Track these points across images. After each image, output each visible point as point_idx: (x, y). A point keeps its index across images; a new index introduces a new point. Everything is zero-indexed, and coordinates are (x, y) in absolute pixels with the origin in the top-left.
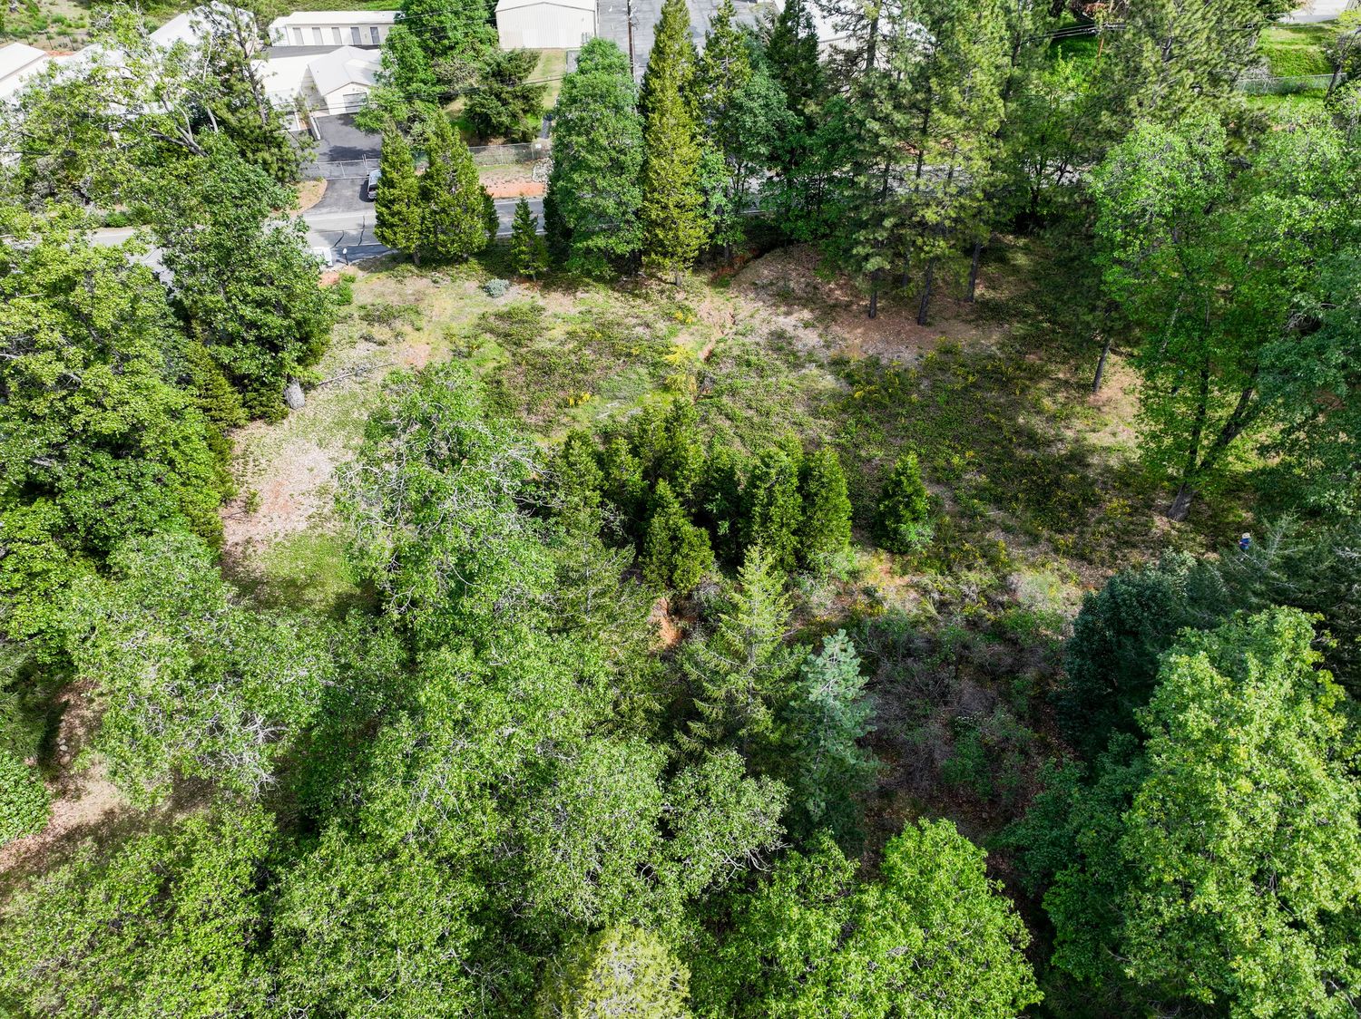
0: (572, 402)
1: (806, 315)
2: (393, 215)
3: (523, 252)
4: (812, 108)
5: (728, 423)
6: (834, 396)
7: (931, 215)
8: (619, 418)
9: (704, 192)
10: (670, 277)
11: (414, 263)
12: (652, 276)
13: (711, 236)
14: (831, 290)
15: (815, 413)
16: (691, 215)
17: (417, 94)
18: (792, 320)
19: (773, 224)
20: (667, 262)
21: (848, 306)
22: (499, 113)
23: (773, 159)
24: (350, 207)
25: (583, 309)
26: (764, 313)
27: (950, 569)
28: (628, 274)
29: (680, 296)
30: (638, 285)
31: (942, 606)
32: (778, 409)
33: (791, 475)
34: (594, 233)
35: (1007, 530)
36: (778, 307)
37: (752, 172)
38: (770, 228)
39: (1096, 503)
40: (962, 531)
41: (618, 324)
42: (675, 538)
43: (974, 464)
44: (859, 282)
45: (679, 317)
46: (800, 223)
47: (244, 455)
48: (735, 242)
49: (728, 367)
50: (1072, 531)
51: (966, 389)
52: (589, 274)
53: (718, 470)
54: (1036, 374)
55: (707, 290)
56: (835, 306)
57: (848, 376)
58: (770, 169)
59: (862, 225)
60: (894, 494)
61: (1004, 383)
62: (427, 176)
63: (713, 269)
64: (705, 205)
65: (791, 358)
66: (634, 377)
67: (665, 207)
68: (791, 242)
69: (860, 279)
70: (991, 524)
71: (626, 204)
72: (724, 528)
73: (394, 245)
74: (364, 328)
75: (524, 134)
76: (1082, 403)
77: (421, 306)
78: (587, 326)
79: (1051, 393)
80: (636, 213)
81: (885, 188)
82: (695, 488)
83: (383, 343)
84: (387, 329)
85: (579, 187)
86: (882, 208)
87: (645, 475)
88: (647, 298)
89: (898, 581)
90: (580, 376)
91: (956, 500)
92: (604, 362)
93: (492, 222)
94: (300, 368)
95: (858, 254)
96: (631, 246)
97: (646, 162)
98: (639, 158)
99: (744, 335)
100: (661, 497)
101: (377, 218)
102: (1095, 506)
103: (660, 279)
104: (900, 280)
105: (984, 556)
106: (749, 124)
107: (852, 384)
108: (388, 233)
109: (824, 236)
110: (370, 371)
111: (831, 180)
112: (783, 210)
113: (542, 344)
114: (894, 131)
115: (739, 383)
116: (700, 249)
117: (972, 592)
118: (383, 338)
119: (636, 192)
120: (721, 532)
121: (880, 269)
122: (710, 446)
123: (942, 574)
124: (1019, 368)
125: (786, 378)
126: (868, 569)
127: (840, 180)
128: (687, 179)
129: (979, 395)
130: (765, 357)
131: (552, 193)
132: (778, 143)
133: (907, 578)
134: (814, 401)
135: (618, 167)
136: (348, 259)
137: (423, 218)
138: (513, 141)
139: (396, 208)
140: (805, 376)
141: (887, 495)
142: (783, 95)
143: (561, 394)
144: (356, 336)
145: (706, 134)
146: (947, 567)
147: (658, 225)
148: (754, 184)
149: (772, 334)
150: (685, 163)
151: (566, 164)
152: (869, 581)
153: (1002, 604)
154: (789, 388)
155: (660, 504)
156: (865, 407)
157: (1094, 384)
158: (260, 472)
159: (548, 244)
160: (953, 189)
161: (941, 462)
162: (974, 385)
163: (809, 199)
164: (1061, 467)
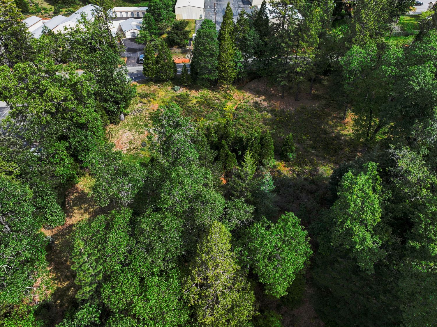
0: (198, 120)
1: (264, 97)
2: (148, 68)
3: (184, 79)
4: (266, 39)
5: (241, 127)
6: (271, 120)
7: (298, 70)
8: (211, 125)
9: (236, 62)
10: (226, 86)
11: (153, 81)
12: (221, 86)
13: (237, 75)
14: (271, 91)
15: (265, 124)
16: (232, 69)
17: (153, 33)
18: (260, 99)
19: (255, 72)
20: (225, 82)
21: (276, 95)
22: (177, 39)
23: (255, 53)
24: (134, 65)
25: (201, 95)
26: (252, 97)
27: (301, 165)
28: (214, 85)
29: (228, 92)
30: (217, 88)
31: (298, 175)
32: (255, 123)
33: (258, 139)
34: (204, 74)
35: (317, 156)
36: (256, 95)
37: (249, 57)
38: (254, 73)
39: (342, 149)
40: (305, 156)
41: (211, 99)
42: (227, 156)
43: (309, 138)
44: (279, 88)
45: (228, 98)
46: (263, 72)
47: (109, 133)
48: (244, 77)
49: (241, 112)
50: (335, 157)
51: (308, 118)
52: (203, 85)
53: (239, 137)
54: (328, 115)
55: (236, 90)
56: (272, 95)
57: (275, 114)
58: (254, 56)
59: (280, 72)
60: (286, 145)
61: (319, 117)
62: (158, 57)
63: (238, 84)
64: (236, 66)
65: (259, 109)
66: (215, 114)
67: (225, 67)
68: (260, 77)
69: (279, 87)
70: (313, 154)
71: (214, 66)
72: (240, 153)
73: (148, 76)
74: (140, 99)
75: (184, 45)
76: (340, 123)
77: (156, 93)
78: (202, 100)
79: (332, 120)
80: (217, 68)
81: (286, 62)
82: (232, 143)
83: (145, 104)
84: (146, 100)
85: (201, 61)
86: (285, 68)
87: (219, 139)
88: (219, 92)
89: (286, 169)
90: (201, 113)
91: (303, 148)
92: (207, 110)
93: (175, 70)
94: (124, 109)
95: (278, 81)
96: (215, 78)
97: (220, 54)
98: (218, 53)
99: (246, 103)
100: (223, 145)
101: (144, 68)
102: (341, 150)
103: (223, 87)
104: (290, 88)
105: (310, 163)
106: (249, 44)
107: (276, 117)
108: (146, 73)
109: (270, 75)
110: (142, 111)
111: (272, 60)
112: (258, 68)
113: (190, 104)
114: (289, 46)
115: (244, 116)
116: (234, 78)
117: (306, 171)
118: (145, 102)
119: (217, 62)
120: (239, 154)
121: (285, 85)
122: (236, 133)
123: (299, 167)
124: (323, 113)
125: (258, 115)
126: (279, 165)
127: (274, 59)
128: (231, 59)
129: (311, 120)
130: (252, 109)
131: (193, 62)
132: (257, 49)
133: (289, 168)
134: (265, 121)
135: (212, 55)
136: (134, 80)
137: (157, 69)
138: (181, 47)
139: (149, 66)
140: (263, 114)
141: (284, 146)
142: (258, 36)
143: (195, 118)
144: (138, 101)
145: (236, 46)
146: (300, 165)
147: (223, 72)
148: (250, 60)
149: (254, 102)
150: (231, 54)
151: (196, 54)
152: (279, 169)
153: (314, 175)
154: (259, 118)
155: (223, 146)
156: (279, 123)
157: (344, 118)
158: (113, 137)
159: (191, 76)
160: (305, 63)
161: (299, 138)
162: (310, 117)
163: (265, 65)
164: (333, 139)
